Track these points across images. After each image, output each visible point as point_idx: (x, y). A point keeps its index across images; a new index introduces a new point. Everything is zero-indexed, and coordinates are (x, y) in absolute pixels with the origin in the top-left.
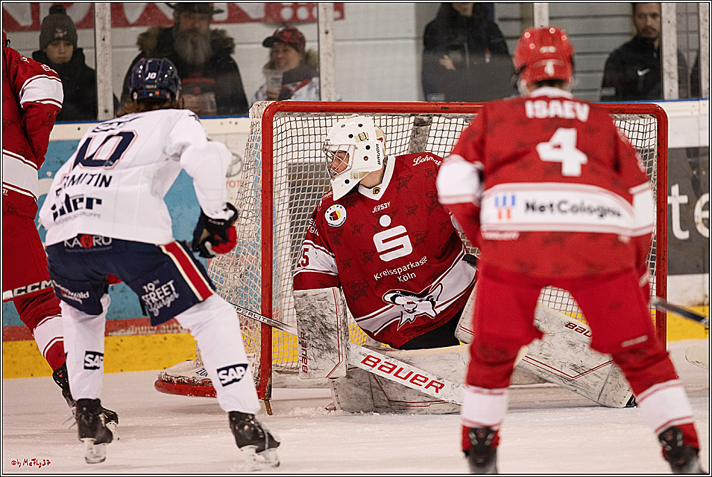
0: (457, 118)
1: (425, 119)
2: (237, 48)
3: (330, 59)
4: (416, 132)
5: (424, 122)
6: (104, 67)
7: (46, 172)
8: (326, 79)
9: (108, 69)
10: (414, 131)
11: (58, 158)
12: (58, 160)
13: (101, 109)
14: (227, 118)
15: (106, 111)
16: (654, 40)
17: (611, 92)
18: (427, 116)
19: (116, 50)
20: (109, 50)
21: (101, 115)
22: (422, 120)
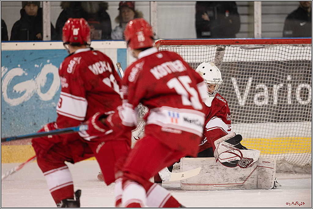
0: (237, 47)
1: (223, 47)
2: (110, 7)
3: (156, 14)
4: (218, 54)
5: (222, 49)
6: (47, 15)
7: (18, 65)
8: (154, 24)
9: (49, 17)
10: (217, 53)
11: (24, 58)
12: (24, 59)
13: (45, 35)
14: (105, 41)
15: (47, 36)
16: (308, 8)
17: (290, 33)
18: (224, 46)
19: (53, 7)
20: (49, 7)
21: (45, 38)
22: (221, 48)
